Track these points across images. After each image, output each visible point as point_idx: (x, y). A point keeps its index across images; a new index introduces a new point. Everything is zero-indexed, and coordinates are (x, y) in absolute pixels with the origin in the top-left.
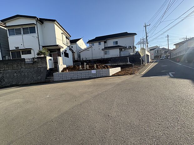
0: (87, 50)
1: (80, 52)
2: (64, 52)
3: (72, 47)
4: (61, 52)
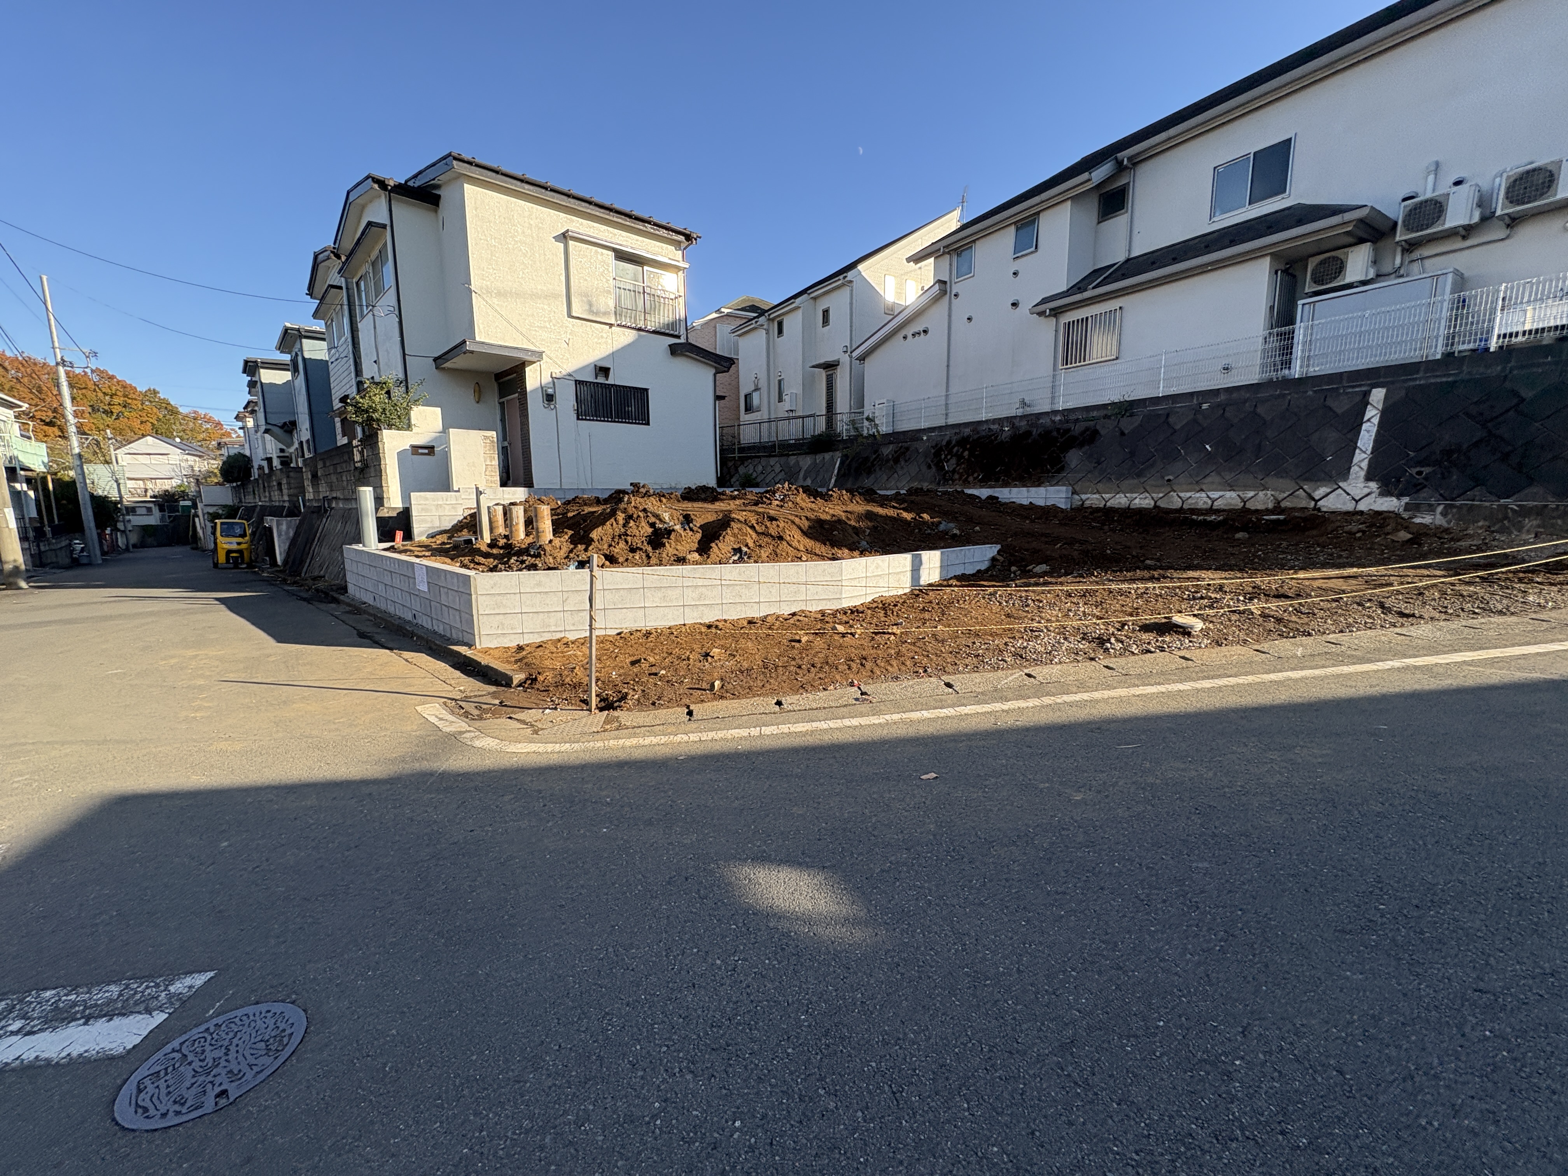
0: (909, 331)
1: (862, 359)
2: (578, 383)
3: (826, 313)
4: (531, 392)
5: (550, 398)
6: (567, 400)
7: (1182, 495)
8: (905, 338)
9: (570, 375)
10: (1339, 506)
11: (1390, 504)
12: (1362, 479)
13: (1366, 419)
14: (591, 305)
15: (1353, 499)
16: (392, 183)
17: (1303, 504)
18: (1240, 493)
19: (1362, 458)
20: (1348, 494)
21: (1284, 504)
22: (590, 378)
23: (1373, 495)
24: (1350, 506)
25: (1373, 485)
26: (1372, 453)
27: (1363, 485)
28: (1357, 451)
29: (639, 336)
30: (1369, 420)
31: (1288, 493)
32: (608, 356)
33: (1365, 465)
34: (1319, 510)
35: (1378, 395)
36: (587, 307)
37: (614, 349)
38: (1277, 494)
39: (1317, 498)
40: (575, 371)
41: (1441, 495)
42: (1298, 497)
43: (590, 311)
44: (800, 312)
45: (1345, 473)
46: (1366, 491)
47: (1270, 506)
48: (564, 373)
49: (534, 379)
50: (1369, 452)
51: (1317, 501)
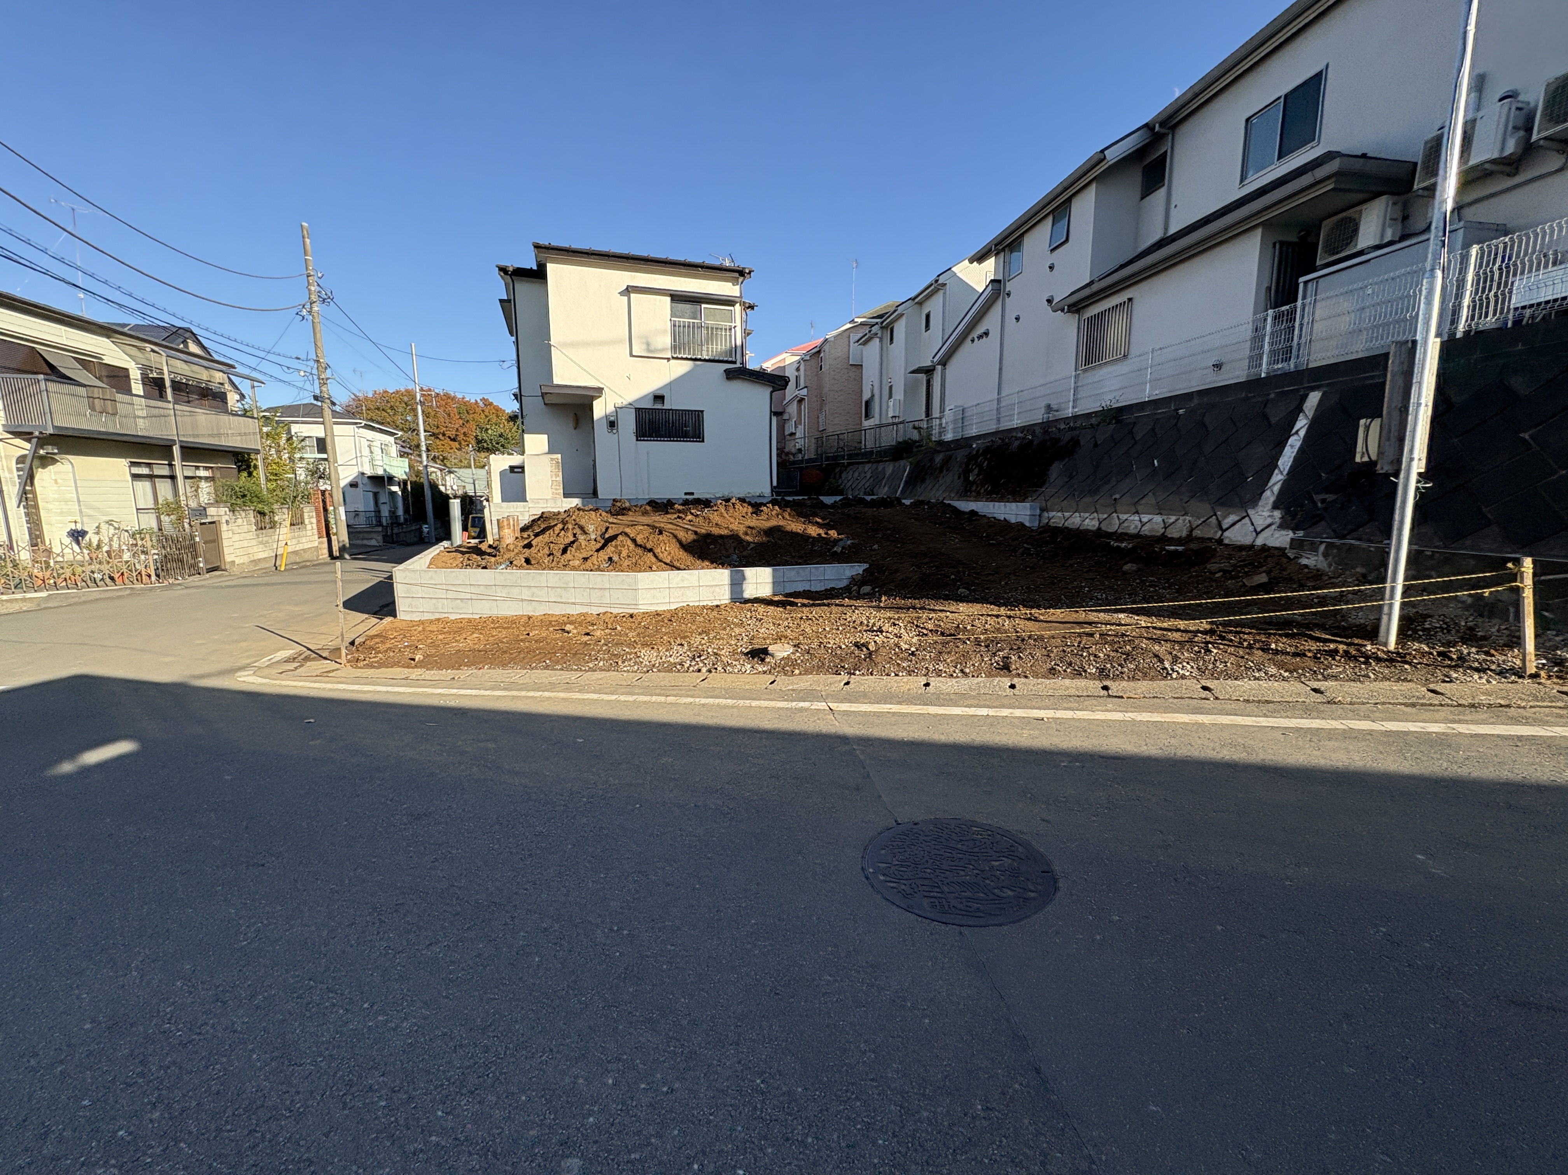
0: (976, 333)
1: (944, 363)
2: (638, 410)
3: (928, 317)
4: (598, 420)
5: (612, 425)
6: (629, 425)
7: (1121, 516)
8: (973, 341)
9: (630, 404)
10: (1240, 539)
11: (1283, 538)
12: (1270, 506)
13: (1294, 431)
14: (648, 344)
15: (1255, 530)
16: (511, 269)
17: (1211, 533)
18: (1165, 517)
19: (1277, 481)
20: (1253, 524)
21: (1197, 533)
22: (649, 405)
23: (1273, 527)
24: (1248, 540)
25: (1277, 514)
26: (1288, 474)
27: (1268, 514)
28: (1276, 471)
29: (696, 366)
30: (1297, 433)
31: (1202, 520)
32: (666, 385)
33: (1277, 489)
34: (1224, 542)
35: (1314, 398)
36: (644, 347)
37: (672, 379)
38: (1193, 520)
39: (1225, 527)
40: (636, 401)
41: (1334, 531)
42: (1210, 524)
43: (649, 350)
44: (904, 319)
45: (1255, 499)
46: (1269, 521)
47: (1186, 534)
48: (625, 403)
49: (600, 409)
50: (1285, 473)
51: (1224, 531)
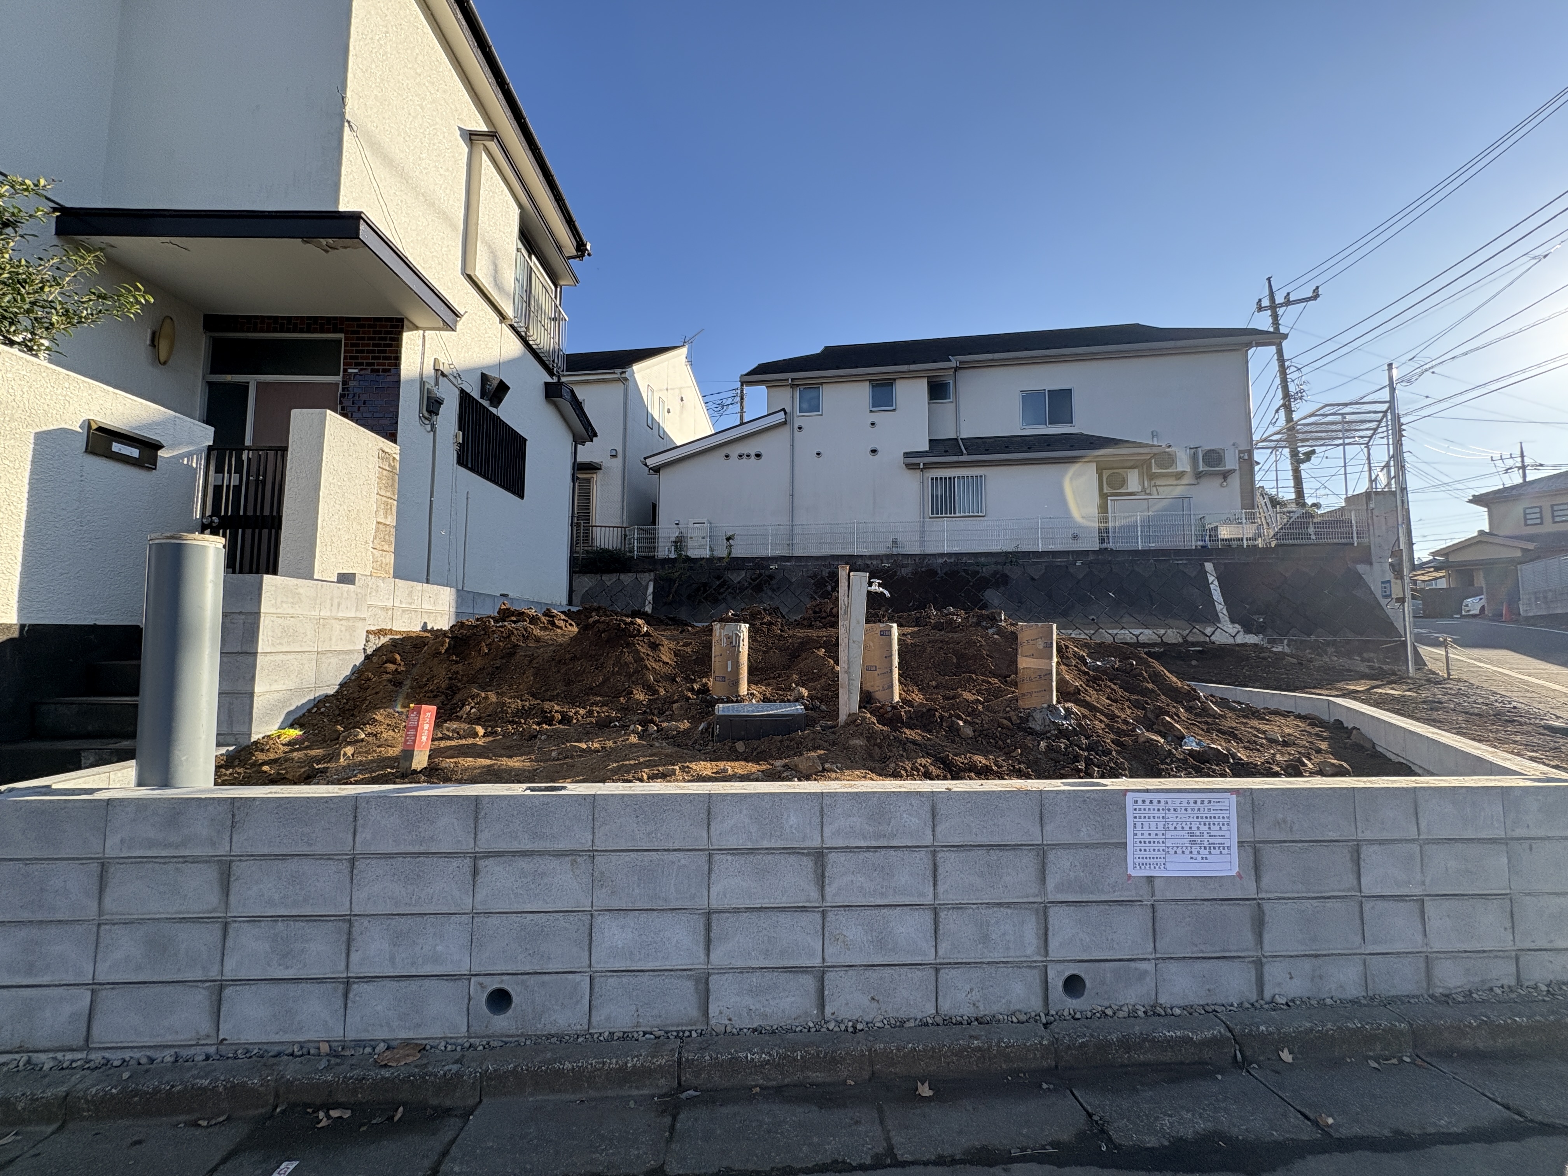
0: (733, 450)
1: (657, 470)
2: (464, 396)
4: (406, 379)
5: (432, 408)
6: (450, 420)
7: (1110, 631)
8: (727, 457)
9: (458, 376)
10: (1226, 641)
11: (1252, 639)
12: (1229, 622)
13: (1210, 581)
14: (495, 272)
15: (1231, 635)
17: (1202, 639)
18: (1155, 631)
19: (1221, 607)
20: (1226, 632)
21: (1191, 639)
22: (476, 394)
23: (1241, 633)
24: (1231, 641)
25: (1238, 626)
26: (1225, 606)
27: (1231, 626)
28: (1216, 604)
29: (524, 354)
30: (1212, 583)
31: (1188, 631)
32: (495, 366)
33: (1225, 611)
34: (1214, 643)
35: (1209, 567)
36: (490, 272)
37: (500, 360)
38: (1181, 631)
39: (1209, 634)
40: (462, 373)
41: (1279, 634)
42: (1195, 633)
45: (1217, 618)
46: (1236, 630)
47: (1181, 640)
48: (452, 368)
49: (413, 359)
50: (1223, 603)
51: (1209, 637)
